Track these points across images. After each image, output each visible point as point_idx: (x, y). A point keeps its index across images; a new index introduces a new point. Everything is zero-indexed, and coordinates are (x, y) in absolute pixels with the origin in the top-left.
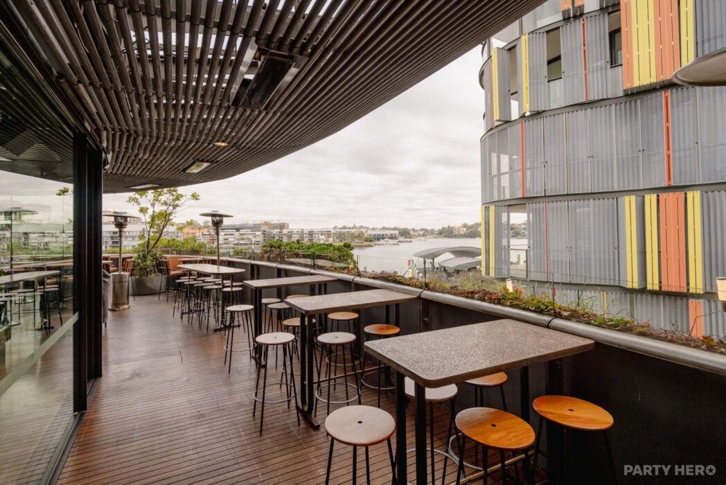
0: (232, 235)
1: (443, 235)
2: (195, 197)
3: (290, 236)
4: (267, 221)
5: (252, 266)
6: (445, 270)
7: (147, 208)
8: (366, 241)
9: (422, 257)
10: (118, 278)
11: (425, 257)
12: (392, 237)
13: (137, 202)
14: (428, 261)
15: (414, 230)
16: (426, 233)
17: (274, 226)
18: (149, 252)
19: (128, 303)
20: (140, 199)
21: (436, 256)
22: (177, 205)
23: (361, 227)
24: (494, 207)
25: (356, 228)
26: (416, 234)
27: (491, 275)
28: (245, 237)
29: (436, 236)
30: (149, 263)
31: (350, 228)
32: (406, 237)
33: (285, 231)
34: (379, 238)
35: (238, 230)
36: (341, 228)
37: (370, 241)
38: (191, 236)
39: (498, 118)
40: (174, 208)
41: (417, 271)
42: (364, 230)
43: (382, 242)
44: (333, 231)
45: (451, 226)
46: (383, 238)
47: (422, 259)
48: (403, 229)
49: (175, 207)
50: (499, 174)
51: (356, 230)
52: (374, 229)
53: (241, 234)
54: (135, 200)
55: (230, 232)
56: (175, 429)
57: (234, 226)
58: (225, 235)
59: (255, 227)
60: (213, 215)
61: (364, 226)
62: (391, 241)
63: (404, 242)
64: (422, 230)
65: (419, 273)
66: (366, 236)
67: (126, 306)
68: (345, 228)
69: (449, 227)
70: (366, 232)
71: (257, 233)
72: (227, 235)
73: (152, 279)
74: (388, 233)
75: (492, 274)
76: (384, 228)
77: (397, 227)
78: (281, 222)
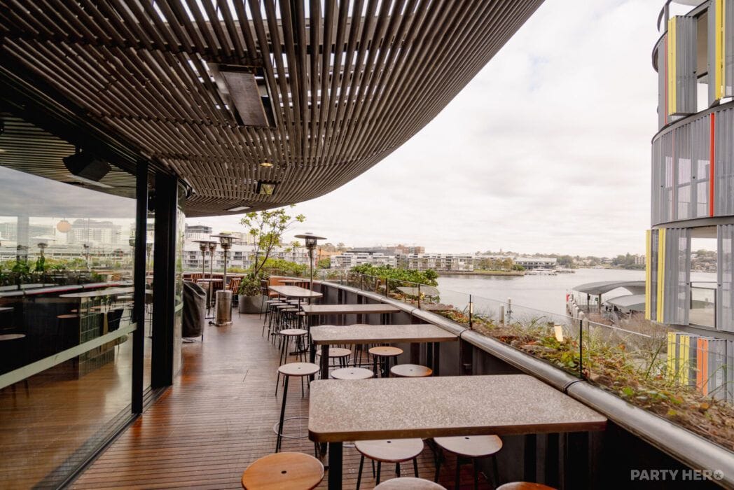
0: (365, 258)
1: (619, 265)
2: (300, 219)
3: (425, 260)
4: (402, 244)
5: (340, 291)
6: (616, 309)
7: (257, 230)
8: (515, 269)
9: (584, 291)
10: (222, 295)
11: (589, 291)
12: (547, 266)
13: (248, 223)
14: (593, 297)
15: (578, 258)
16: (594, 262)
17: (409, 250)
18: (257, 272)
19: (230, 320)
20: (250, 221)
21: (605, 291)
22: (284, 227)
23: (509, 253)
24: (665, 230)
25: (503, 254)
26: (581, 263)
27: (658, 319)
28: (377, 260)
29: (609, 266)
30: (255, 283)
31: (495, 254)
32: (567, 267)
33: (420, 256)
34: (530, 266)
35: (371, 253)
36: (485, 254)
37: (519, 270)
38: (326, 258)
39: (675, 111)
40: (281, 230)
41: (577, 308)
42: (512, 257)
43: (534, 271)
44: (474, 257)
45: (632, 254)
46: (536, 267)
47: (585, 295)
48: (563, 257)
49: (282, 228)
50: (676, 186)
51: (502, 256)
52: (525, 256)
53: (374, 258)
54: (246, 222)
55: (363, 255)
56: (198, 444)
57: (367, 249)
58: (358, 258)
59: (389, 251)
60: (307, 238)
61: (512, 251)
62: (546, 271)
63: (563, 272)
64: (589, 258)
65: (579, 311)
66: (515, 264)
67: (228, 323)
68: (489, 253)
69: (628, 255)
70: (515, 259)
71: (391, 257)
72: (360, 258)
73: (257, 299)
74: (543, 260)
75: (660, 318)
76: (538, 255)
77: (556, 254)
78: (416, 246)
